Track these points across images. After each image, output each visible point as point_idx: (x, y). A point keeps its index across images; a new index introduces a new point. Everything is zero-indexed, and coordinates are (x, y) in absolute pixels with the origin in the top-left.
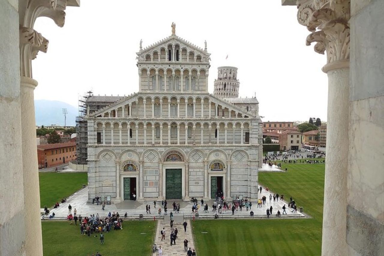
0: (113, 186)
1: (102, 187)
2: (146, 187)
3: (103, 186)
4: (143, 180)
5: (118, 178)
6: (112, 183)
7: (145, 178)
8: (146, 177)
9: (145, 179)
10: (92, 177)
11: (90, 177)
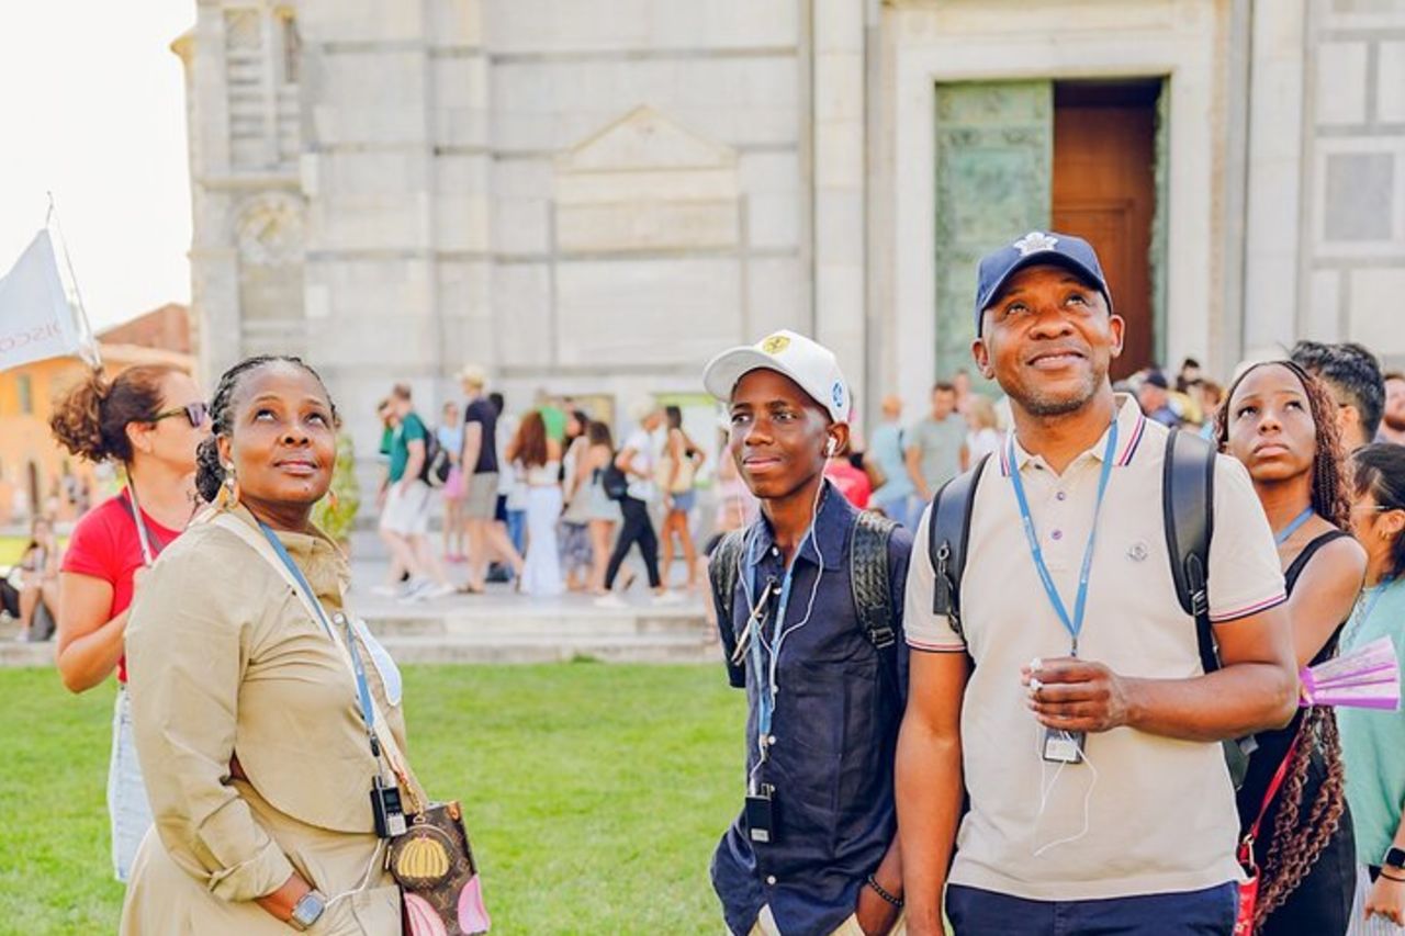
0: (743, 252)
1: (555, 256)
2: (1342, 249)
3: (569, 238)
4: (1311, 129)
5: (839, 73)
6: (725, 185)
7: (1343, 67)
8: (1359, 51)
9: (1342, 101)
10: (366, 47)
11: (329, 48)
